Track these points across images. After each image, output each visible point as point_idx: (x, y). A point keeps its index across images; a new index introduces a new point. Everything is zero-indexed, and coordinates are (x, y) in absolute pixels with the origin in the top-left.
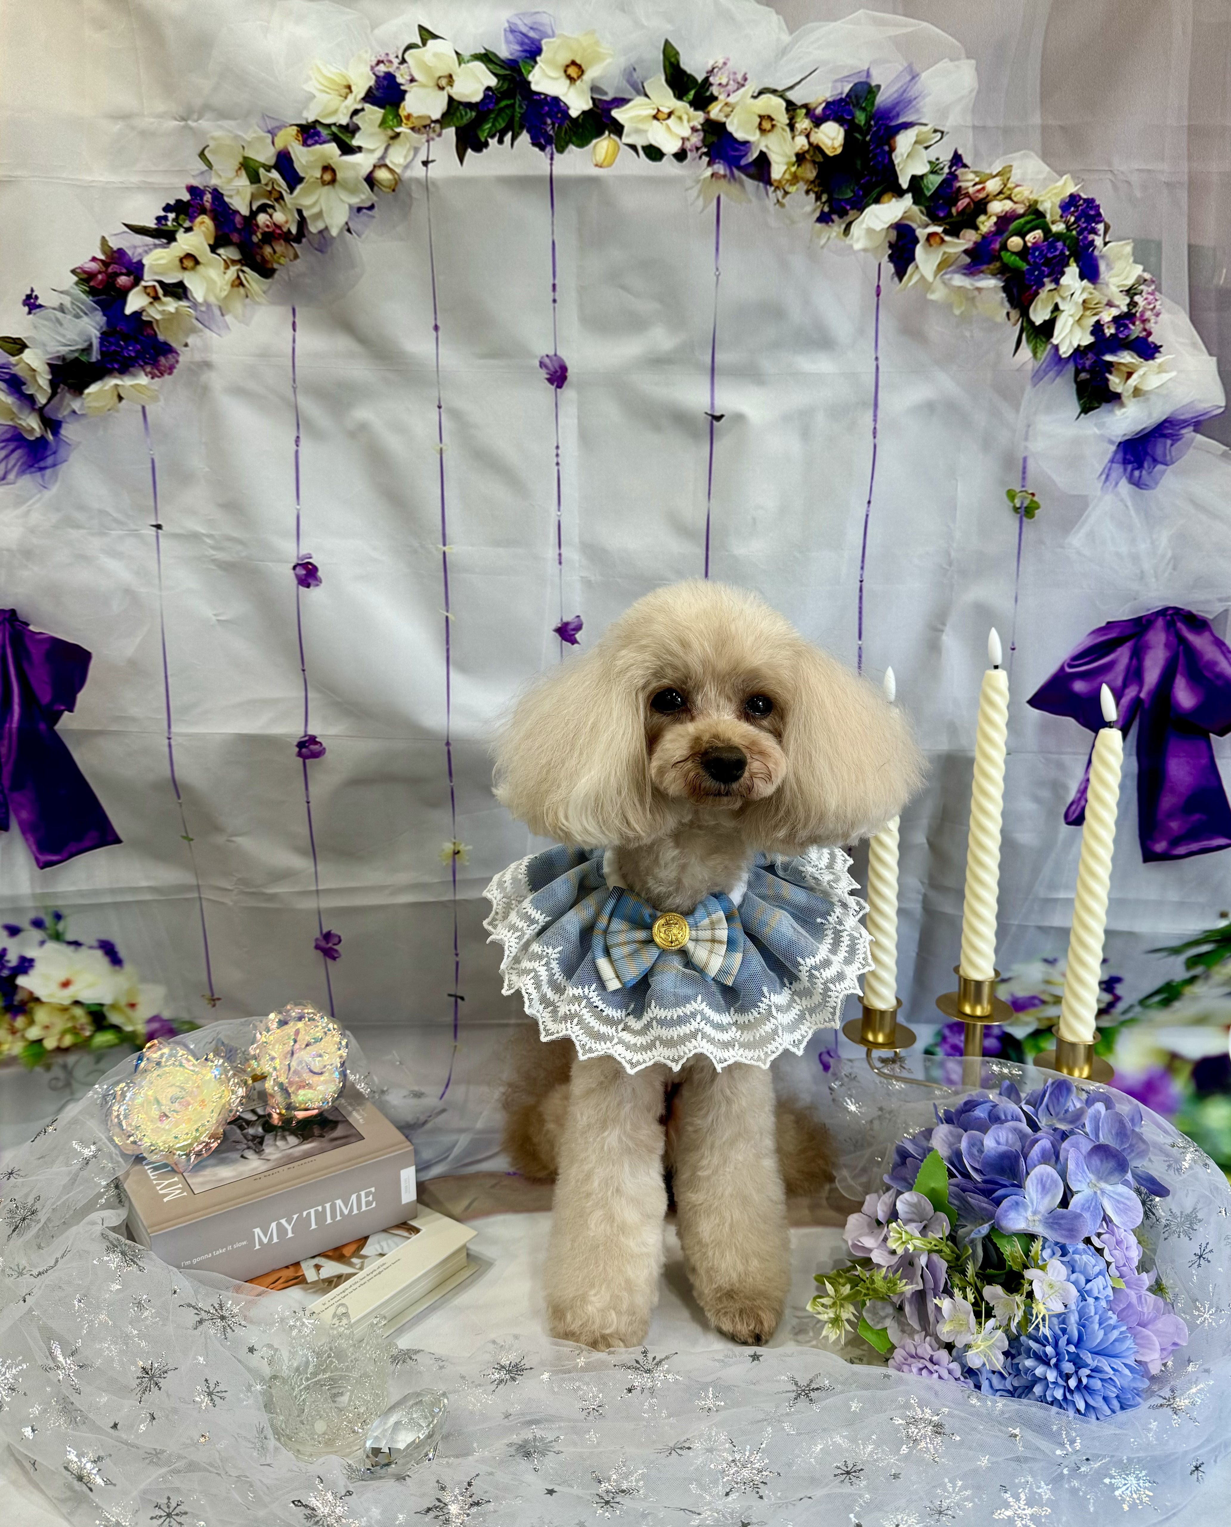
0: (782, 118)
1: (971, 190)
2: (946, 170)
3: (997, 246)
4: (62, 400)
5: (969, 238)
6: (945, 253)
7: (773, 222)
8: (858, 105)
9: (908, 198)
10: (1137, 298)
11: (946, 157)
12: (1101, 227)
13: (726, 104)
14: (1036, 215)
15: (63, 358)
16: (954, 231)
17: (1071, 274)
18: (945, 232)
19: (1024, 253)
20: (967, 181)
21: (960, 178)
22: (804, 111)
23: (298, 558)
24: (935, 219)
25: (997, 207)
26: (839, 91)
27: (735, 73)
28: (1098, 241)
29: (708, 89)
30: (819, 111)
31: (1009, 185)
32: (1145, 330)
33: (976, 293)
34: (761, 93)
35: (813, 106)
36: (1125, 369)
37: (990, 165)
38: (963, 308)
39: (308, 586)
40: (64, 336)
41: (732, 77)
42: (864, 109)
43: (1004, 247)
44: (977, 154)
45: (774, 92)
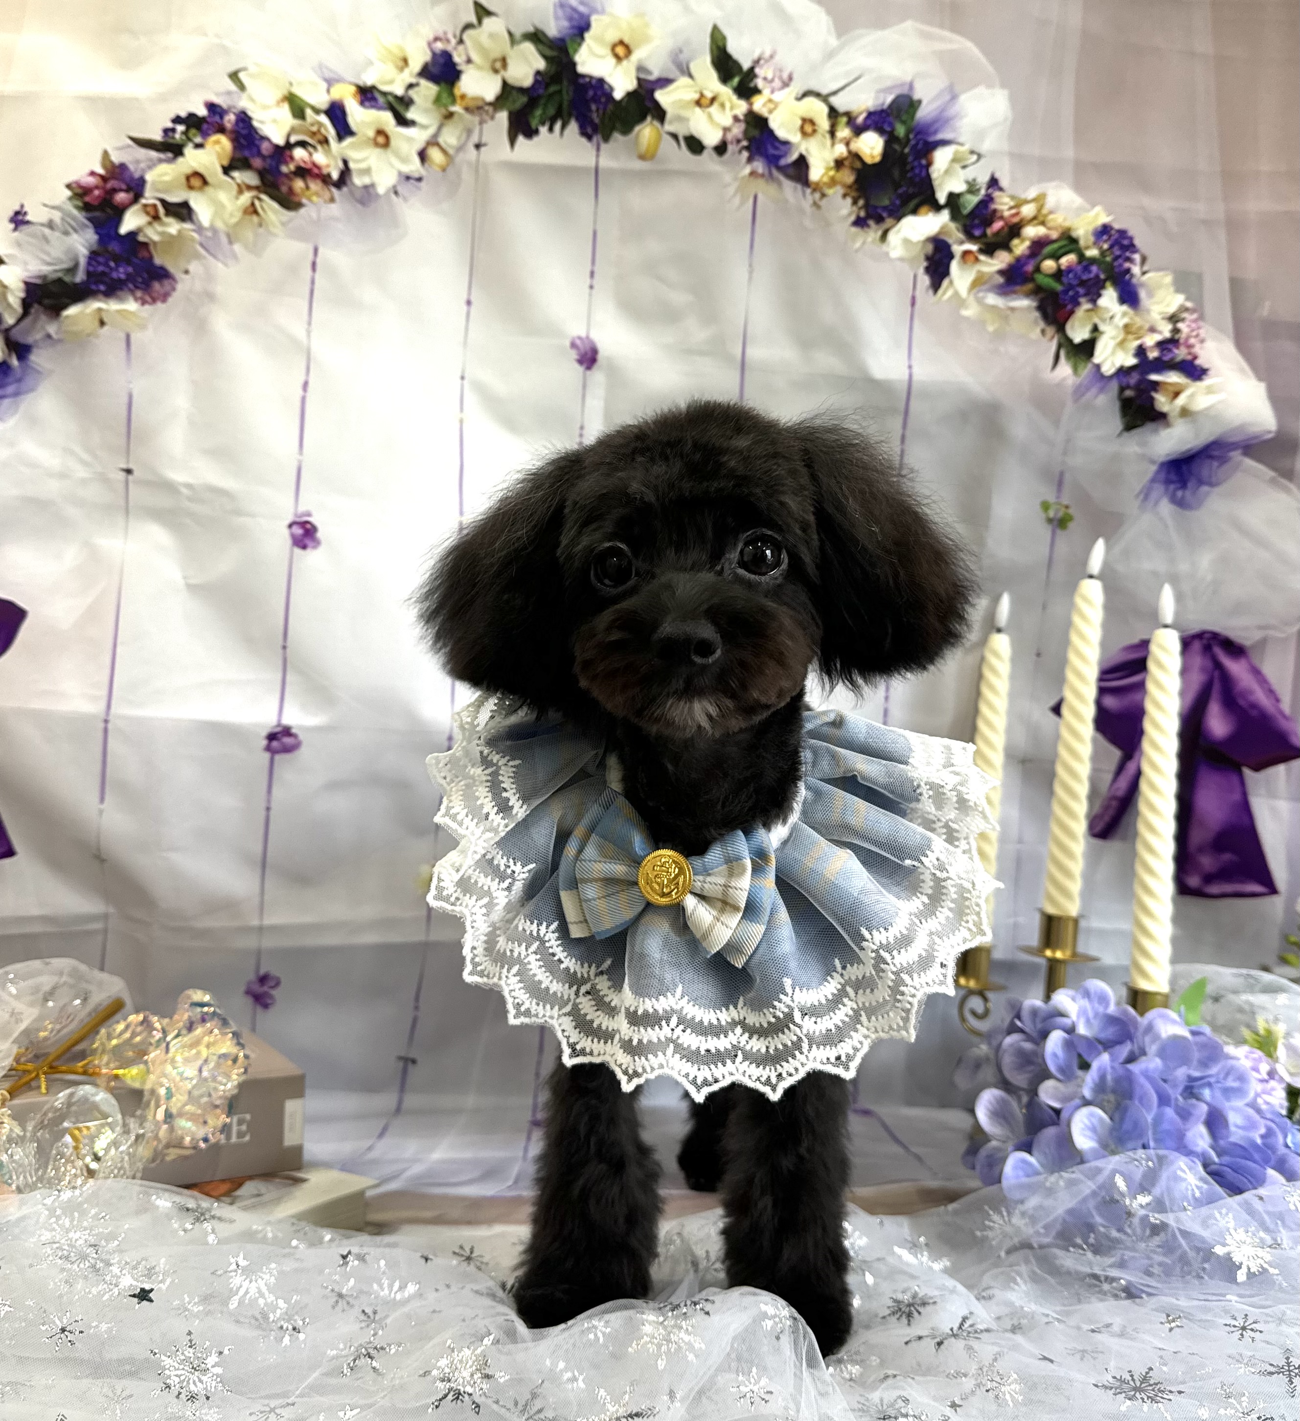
0: (824, 124)
1: (1007, 214)
2: (983, 192)
3: (1030, 268)
4: (35, 321)
5: (1001, 260)
6: (979, 272)
7: (808, 223)
8: (898, 117)
9: (945, 215)
10: (1180, 325)
11: (983, 179)
12: (1137, 257)
13: (770, 101)
14: (1069, 242)
15: (44, 277)
16: (989, 250)
17: (1109, 298)
18: (981, 251)
19: (1058, 275)
20: (1003, 204)
21: (997, 200)
22: (844, 120)
23: (296, 515)
24: (970, 236)
25: (1031, 232)
26: (880, 101)
27: (781, 70)
28: (1136, 270)
29: (752, 80)
30: (860, 120)
31: (1044, 211)
32: (1190, 354)
33: (1009, 312)
34: (806, 94)
35: (854, 114)
36: (1171, 389)
37: (1025, 190)
38: (996, 325)
39: (304, 547)
40: (48, 254)
41: (778, 74)
42: (904, 122)
43: (1038, 269)
44: (1013, 180)
45: (818, 95)
